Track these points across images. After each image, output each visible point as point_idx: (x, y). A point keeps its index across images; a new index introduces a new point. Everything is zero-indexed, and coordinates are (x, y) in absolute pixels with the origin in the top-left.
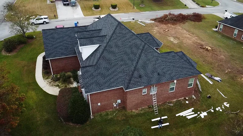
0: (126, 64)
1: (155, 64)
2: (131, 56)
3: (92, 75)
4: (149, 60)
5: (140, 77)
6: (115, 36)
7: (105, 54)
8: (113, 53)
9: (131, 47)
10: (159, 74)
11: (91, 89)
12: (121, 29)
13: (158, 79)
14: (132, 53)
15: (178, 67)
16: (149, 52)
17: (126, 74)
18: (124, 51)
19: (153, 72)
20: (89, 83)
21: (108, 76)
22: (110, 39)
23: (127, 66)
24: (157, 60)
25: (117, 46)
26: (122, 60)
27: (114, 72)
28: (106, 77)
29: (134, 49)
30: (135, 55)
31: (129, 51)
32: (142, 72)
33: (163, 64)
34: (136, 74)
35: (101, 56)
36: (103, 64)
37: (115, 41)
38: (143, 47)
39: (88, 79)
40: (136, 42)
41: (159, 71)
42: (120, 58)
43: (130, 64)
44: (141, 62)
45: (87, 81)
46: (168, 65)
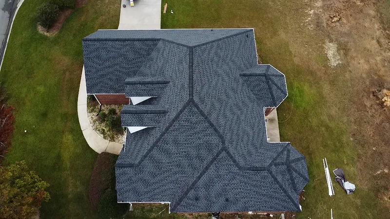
0: (183, 172)
1: (228, 184)
2: (196, 162)
3: (130, 179)
4: (219, 176)
5: (197, 199)
6: (176, 124)
7: (155, 152)
8: (167, 152)
9: (198, 147)
10: (227, 200)
11: (126, 198)
12: (190, 114)
13: (223, 207)
14: (198, 157)
15: (264, 195)
16: (224, 165)
17: (179, 186)
18: (185, 152)
19: (219, 195)
20: (125, 189)
21: (152, 184)
22: (167, 129)
23: (184, 175)
24: (234, 178)
25: (176, 142)
26: (179, 166)
27: (162, 181)
28: (150, 185)
29: (203, 152)
30: (202, 160)
31: (193, 153)
32: (202, 193)
33: (240, 187)
34: (191, 194)
35: (147, 153)
36: (149, 166)
37: (175, 133)
38: (218, 155)
39: (123, 184)
40: (211, 139)
41: (230, 196)
42: (176, 161)
43: (190, 174)
44: (204, 178)
45: (123, 186)
46: (248, 190)
